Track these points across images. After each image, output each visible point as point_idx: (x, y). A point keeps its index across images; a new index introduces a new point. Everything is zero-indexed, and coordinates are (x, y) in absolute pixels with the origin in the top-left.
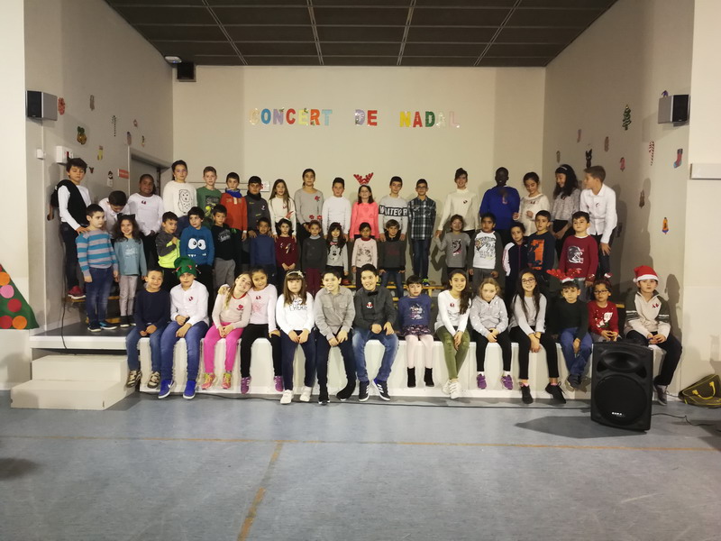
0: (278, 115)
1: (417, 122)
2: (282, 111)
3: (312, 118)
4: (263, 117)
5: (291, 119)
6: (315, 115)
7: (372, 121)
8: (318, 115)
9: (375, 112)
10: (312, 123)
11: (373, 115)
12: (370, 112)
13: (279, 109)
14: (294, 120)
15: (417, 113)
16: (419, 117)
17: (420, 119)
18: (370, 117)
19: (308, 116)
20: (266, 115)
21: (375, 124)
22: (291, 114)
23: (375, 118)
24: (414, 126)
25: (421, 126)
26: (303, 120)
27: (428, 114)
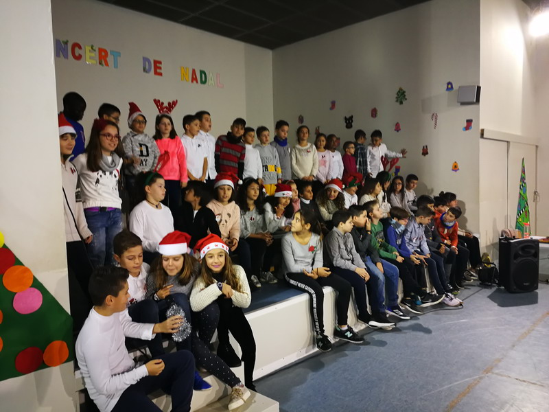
0: (61, 47)
1: (194, 79)
2: (66, 43)
3: (100, 58)
5: (77, 55)
6: (103, 56)
7: (158, 71)
8: (106, 55)
9: (160, 63)
10: (100, 63)
11: (158, 65)
12: (156, 62)
14: (80, 56)
15: (194, 71)
16: (195, 74)
18: (156, 68)
19: (96, 55)
21: (161, 74)
22: (77, 48)
23: (160, 68)
24: (192, 82)
25: (197, 82)
26: (91, 58)
27: (202, 72)
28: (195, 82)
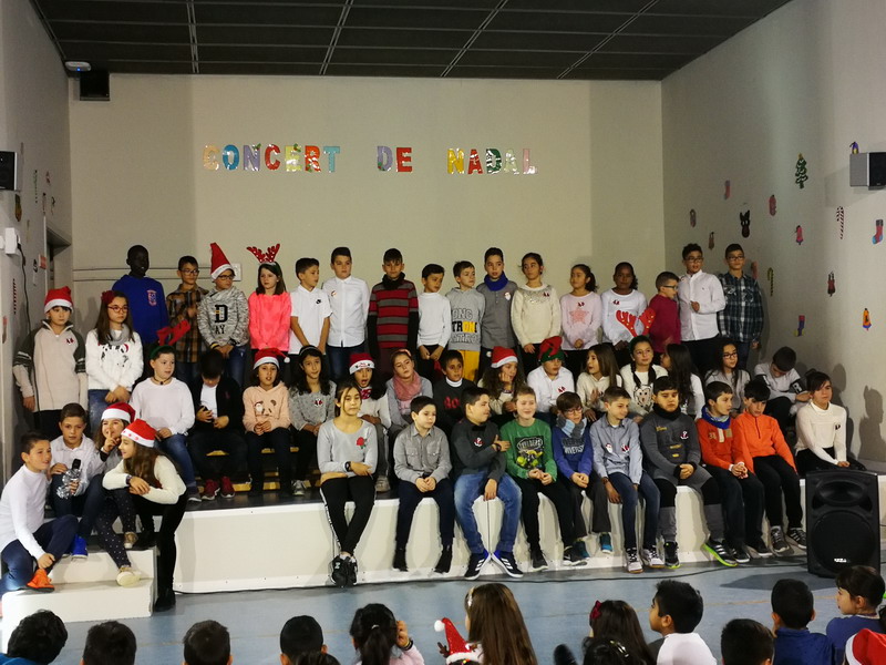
0: (251, 156)
1: (474, 166)
3: (308, 160)
4: (225, 158)
6: (312, 155)
8: (318, 155)
9: (409, 150)
10: (307, 169)
11: (406, 155)
12: (400, 151)
13: (252, 144)
14: (278, 163)
15: (474, 153)
16: (477, 158)
17: (478, 162)
18: (400, 158)
19: (300, 157)
21: (409, 169)
23: (408, 159)
24: (470, 172)
28: (475, 171)
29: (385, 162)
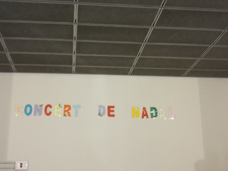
0: (38, 109)
1: (145, 115)
2: (41, 106)
3: (65, 111)
4: (26, 110)
5: (48, 112)
6: (67, 109)
7: (111, 113)
8: (70, 109)
9: (113, 107)
10: (65, 115)
11: (111, 109)
12: (109, 107)
13: (39, 104)
14: (50, 113)
15: (144, 109)
16: (146, 111)
17: (146, 113)
18: (109, 111)
19: (61, 110)
20: (28, 109)
21: (113, 116)
22: (48, 108)
23: (113, 111)
24: (143, 117)
25: (147, 117)
26: (58, 113)
27: (152, 109)
28: (145, 117)
29: (102, 113)
